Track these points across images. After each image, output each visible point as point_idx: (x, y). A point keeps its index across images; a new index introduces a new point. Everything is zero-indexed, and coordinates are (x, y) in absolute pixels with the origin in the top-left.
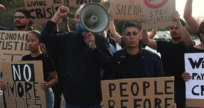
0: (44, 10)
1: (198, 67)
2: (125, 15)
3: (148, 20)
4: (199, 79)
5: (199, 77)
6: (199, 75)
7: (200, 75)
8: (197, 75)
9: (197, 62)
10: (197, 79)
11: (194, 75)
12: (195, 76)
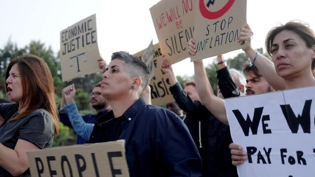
0: (155, 86)
1: (255, 132)
2: (179, 52)
3: (201, 43)
4: (261, 161)
5: (260, 157)
6: (260, 152)
7: (263, 153)
8: (257, 153)
9: (252, 120)
10: (258, 162)
11: (251, 150)
12: (253, 153)
